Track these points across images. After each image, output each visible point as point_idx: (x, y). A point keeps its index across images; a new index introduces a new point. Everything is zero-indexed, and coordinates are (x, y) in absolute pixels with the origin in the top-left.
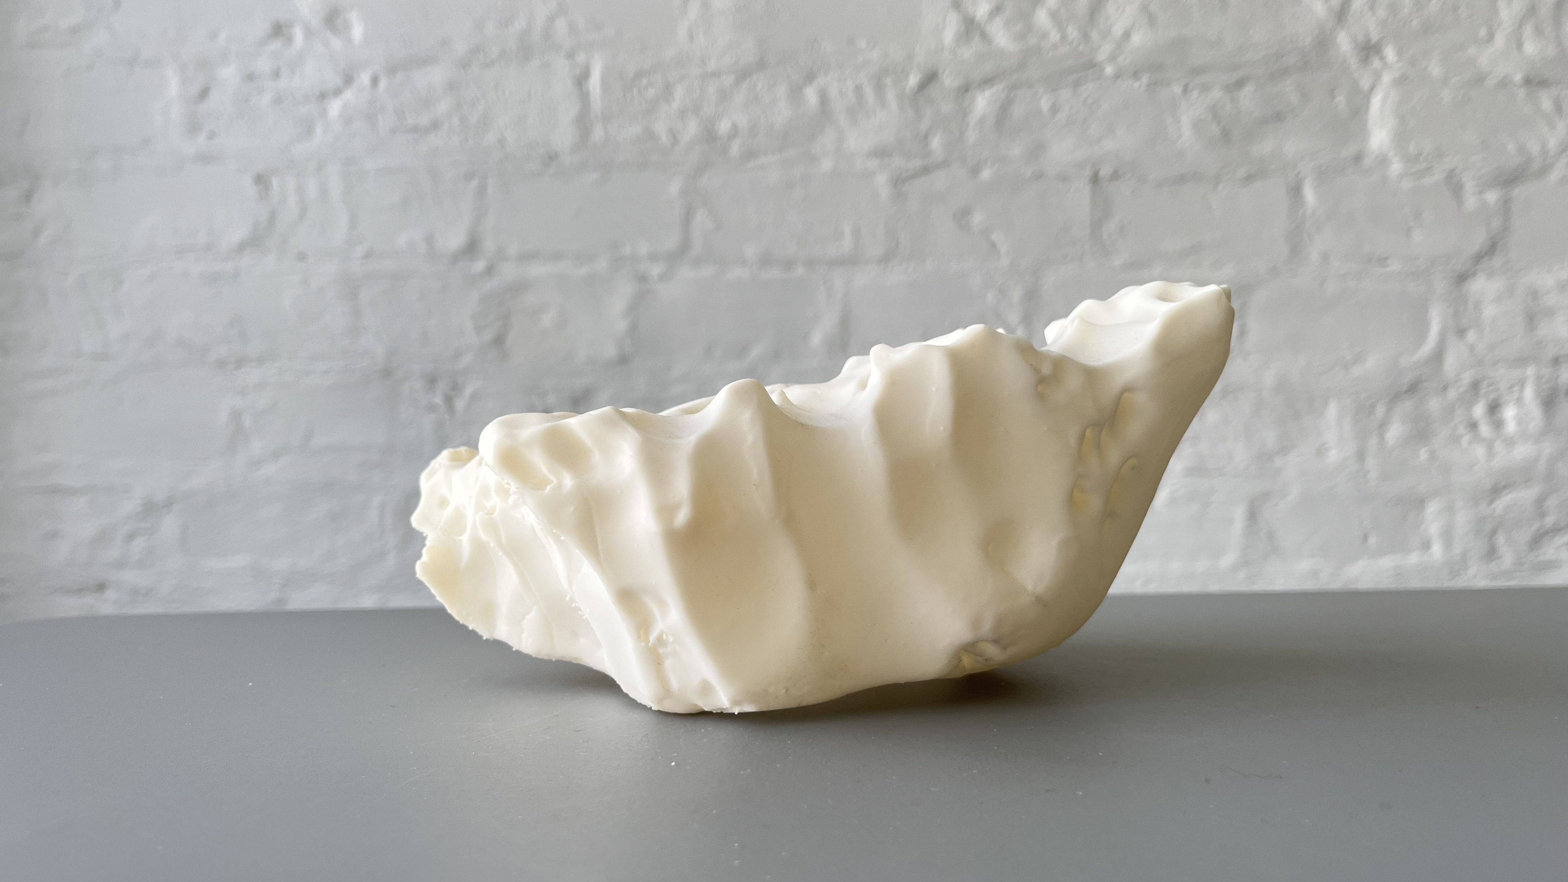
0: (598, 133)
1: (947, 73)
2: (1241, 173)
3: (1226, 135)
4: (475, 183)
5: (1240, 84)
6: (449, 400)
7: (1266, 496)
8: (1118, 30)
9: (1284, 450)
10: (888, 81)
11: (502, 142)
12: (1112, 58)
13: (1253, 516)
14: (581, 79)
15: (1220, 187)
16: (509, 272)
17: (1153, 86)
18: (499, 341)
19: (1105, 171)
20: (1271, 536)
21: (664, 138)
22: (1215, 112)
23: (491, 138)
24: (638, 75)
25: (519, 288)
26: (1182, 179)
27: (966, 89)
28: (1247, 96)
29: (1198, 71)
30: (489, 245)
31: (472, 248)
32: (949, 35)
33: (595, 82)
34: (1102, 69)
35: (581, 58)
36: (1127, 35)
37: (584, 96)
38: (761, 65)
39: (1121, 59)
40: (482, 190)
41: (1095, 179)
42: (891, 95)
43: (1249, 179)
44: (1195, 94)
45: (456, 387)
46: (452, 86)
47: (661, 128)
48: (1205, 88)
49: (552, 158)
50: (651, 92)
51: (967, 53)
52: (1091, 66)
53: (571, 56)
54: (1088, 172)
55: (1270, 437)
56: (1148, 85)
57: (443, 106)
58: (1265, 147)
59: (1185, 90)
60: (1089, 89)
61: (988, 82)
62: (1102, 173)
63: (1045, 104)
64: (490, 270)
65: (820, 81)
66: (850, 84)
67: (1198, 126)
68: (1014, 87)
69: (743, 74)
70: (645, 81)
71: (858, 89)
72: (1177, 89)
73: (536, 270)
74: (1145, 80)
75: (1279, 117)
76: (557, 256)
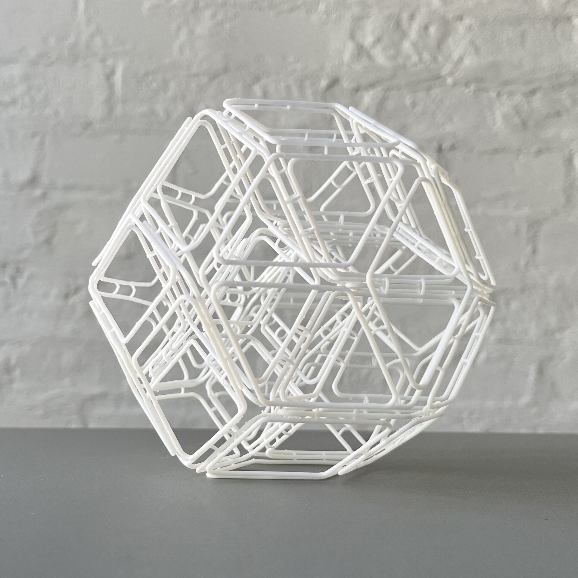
0: (119, 110)
1: (345, 79)
2: (534, 149)
3: (524, 124)
4: (37, 139)
5: (533, 92)
6: (13, 279)
7: (550, 358)
8: (455, 56)
9: (562, 329)
10: (307, 83)
11: (56, 113)
12: (451, 73)
13: (541, 371)
14: (110, 75)
15: (521, 157)
16: (57, 197)
17: (478, 91)
18: (48, 241)
19: (446, 145)
20: (553, 385)
21: (162, 115)
22: (517, 110)
23: (49, 111)
24: (147, 74)
25: (63, 208)
26: (496, 151)
27: (357, 89)
28: (537, 100)
29: (506, 83)
30: (45, 179)
31: (33, 181)
32: (347, 56)
33: (118, 77)
34: (446, 80)
35: (110, 62)
36: (461, 59)
37: (111, 87)
38: (226, 70)
39: (457, 74)
40: (42, 144)
41: (440, 150)
42: (309, 92)
43: (539, 152)
44: (505, 97)
45: (19, 271)
46: (26, 78)
47: (160, 108)
48: (511, 94)
49: (89, 124)
50: (154, 85)
51: (358, 67)
52: (438, 77)
53: (103, 60)
54: (435, 145)
55: (553, 320)
56: (475, 91)
57: (19, 90)
58: (549, 133)
59: (499, 95)
60: (436, 92)
61: (372, 86)
62: (444, 146)
63: (408, 101)
64: (44, 196)
65: (263, 82)
66: (283, 85)
67: (506, 118)
68: (389, 89)
69: (214, 76)
70: (150, 78)
71: (288, 88)
72: (493, 94)
73: (75, 196)
74: (472, 87)
75: (558, 114)
76: (89, 188)
